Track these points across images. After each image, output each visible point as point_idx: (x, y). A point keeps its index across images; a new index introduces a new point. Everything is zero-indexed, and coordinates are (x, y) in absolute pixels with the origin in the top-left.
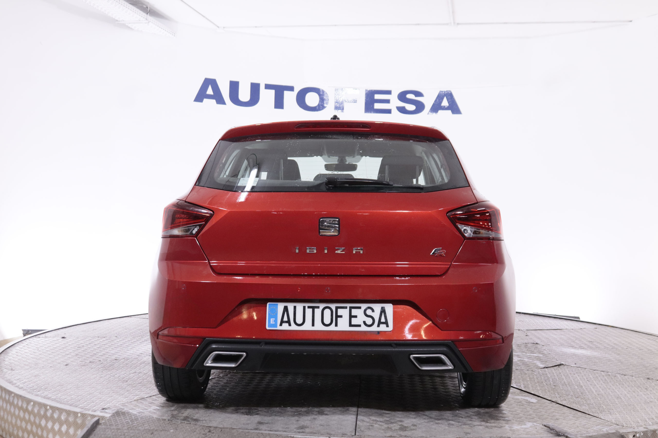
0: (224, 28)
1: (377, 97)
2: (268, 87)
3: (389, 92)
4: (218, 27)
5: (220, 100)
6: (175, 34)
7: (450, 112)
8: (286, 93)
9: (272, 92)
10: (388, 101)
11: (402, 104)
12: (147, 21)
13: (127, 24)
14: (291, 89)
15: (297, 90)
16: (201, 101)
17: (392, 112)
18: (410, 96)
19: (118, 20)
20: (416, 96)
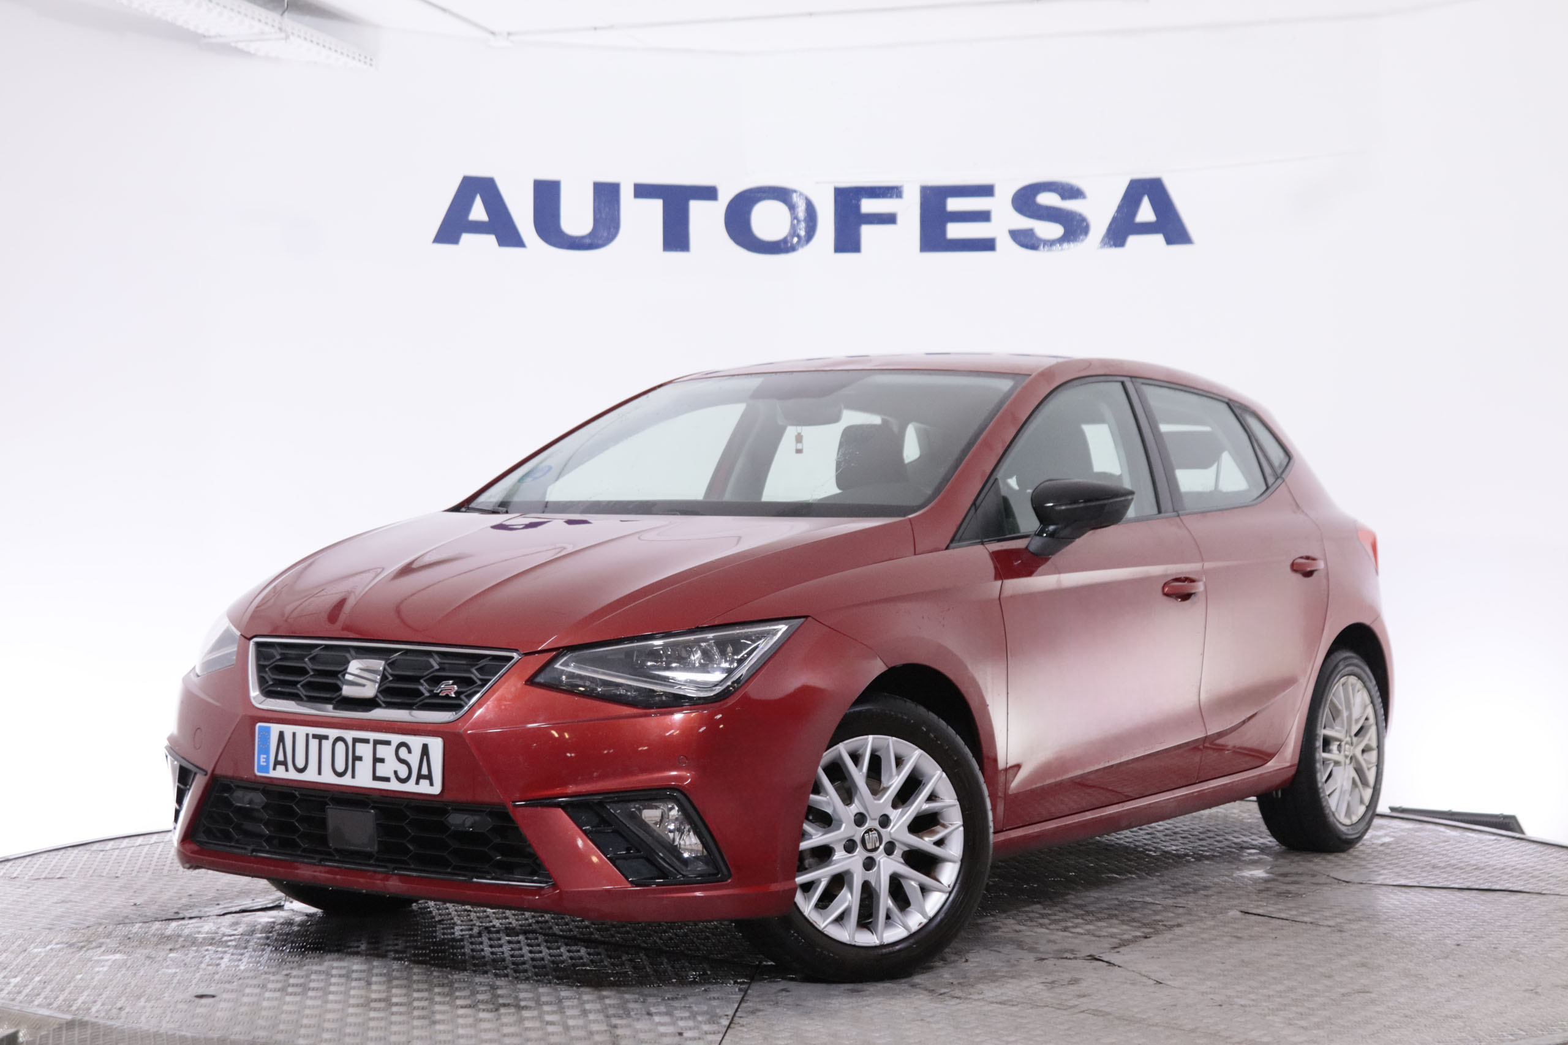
0: (509, 34)
1: (954, 204)
2: (643, 191)
3: (987, 191)
4: (493, 33)
5: (508, 236)
6: (371, 60)
7: (1159, 238)
8: (696, 207)
9: (656, 206)
10: (983, 216)
11: (1023, 223)
12: (283, 35)
13: (233, 44)
14: (709, 193)
15: (726, 196)
16: (455, 240)
17: (999, 245)
18: (1047, 199)
19: (206, 34)
20: (1064, 197)
